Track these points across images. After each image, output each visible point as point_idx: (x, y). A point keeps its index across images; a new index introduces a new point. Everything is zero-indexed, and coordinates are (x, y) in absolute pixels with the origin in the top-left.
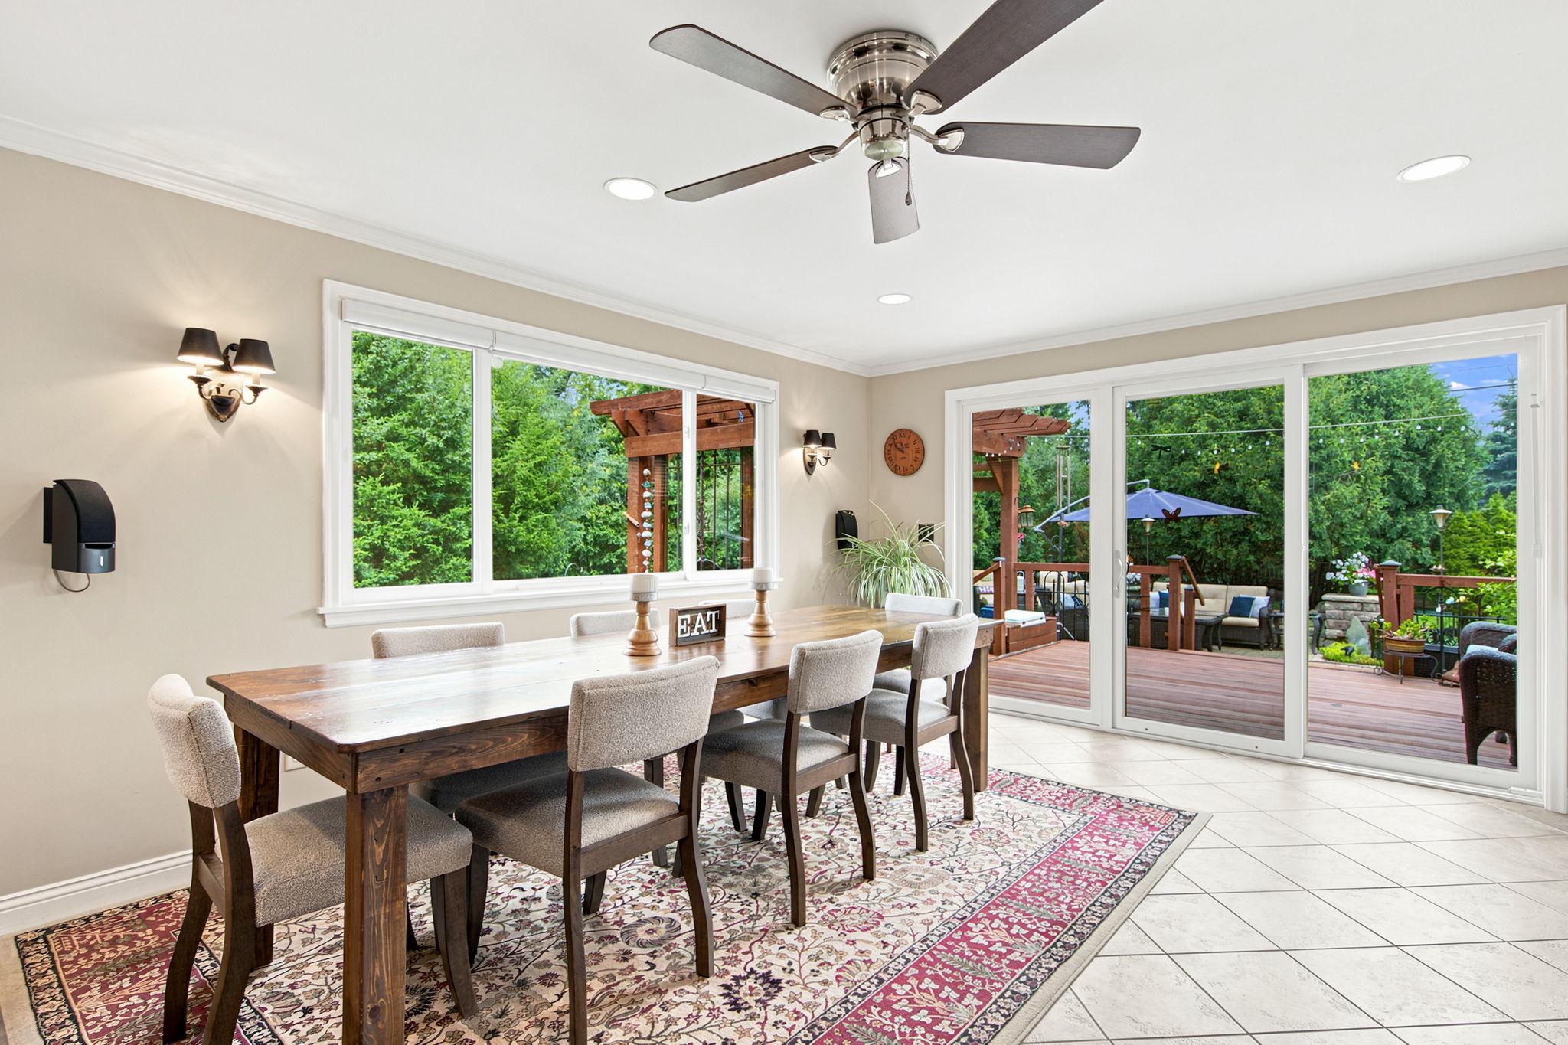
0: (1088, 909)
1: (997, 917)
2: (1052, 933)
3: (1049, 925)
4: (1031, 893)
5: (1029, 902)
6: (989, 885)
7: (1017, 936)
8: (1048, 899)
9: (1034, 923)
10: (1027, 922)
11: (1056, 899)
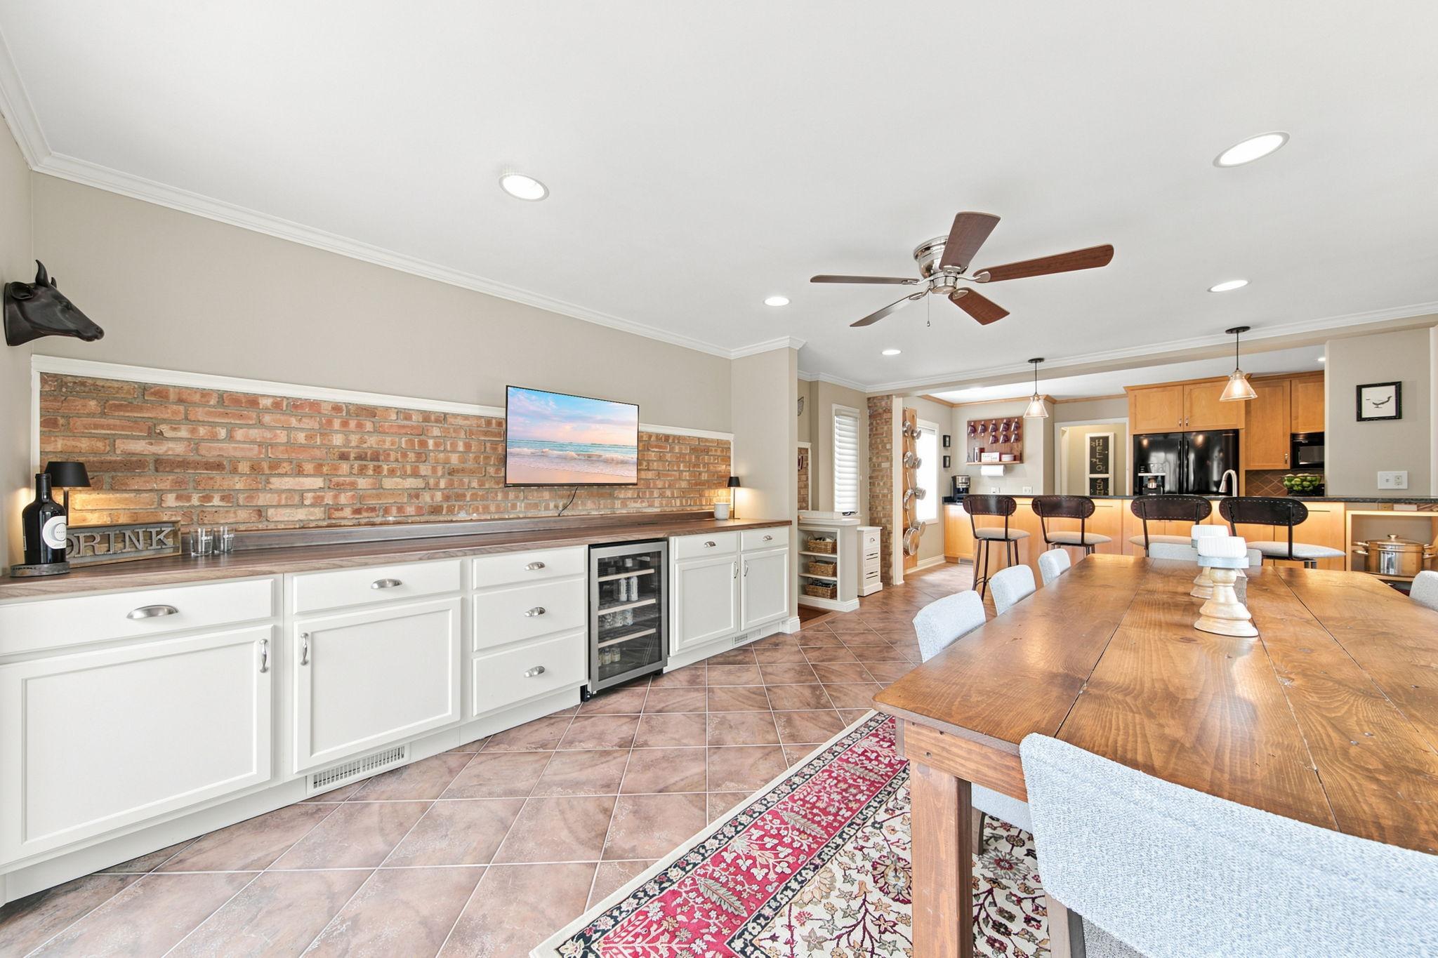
0: (817, 772)
1: (887, 766)
2: (849, 753)
3: (850, 760)
4: (858, 787)
5: (861, 778)
6: (894, 796)
7: (873, 752)
8: (845, 781)
9: (860, 760)
10: (865, 762)
11: (839, 781)
